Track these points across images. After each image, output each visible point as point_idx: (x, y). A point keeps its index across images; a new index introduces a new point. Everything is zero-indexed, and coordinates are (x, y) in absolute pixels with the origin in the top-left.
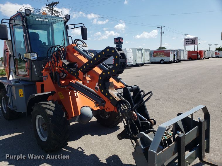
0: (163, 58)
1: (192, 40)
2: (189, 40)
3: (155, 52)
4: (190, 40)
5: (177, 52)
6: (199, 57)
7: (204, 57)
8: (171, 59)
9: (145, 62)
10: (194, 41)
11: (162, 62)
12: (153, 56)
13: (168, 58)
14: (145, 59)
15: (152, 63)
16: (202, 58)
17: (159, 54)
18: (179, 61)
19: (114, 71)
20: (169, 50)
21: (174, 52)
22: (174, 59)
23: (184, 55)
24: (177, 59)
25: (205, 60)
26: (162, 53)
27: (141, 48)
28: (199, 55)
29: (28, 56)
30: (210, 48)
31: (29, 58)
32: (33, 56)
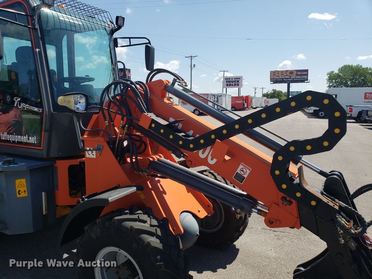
1: (234, 80)
2: (231, 80)
5: (217, 98)
6: (246, 106)
7: (252, 107)
10: (238, 81)
16: (249, 107)
20: (208, 95)
21: (214, 97)
23: (227, 103)
28: (245, 102)
29: (69, 102)
30: (255, 93)
31: (73, 107)
32: (78, 104)
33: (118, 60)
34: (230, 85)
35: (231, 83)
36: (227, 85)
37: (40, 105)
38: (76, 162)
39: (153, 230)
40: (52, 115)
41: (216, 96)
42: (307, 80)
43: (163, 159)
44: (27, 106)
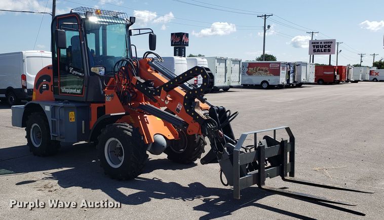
0: (266, 79)
1: (324, 45)
2: (319, 44)
3: (251, 65)
4: (321, 44)
6: (338, 78)
7: (348, 79)
8: (282, 80)
9: (231, 85)
10: (329, 46)
11: (265, 85)
12: (247, 72)
13: (276, 77)
14: (232, 79)
15: (245, 86)
16: (343, 80)
17: (258, 69)
18: (299, 85)
19: (202, 90)
20: (279, 63)
21: (288, 66)
22: (288, 80)
23: (308, 74)
24: (294, 82)
25: (350, 84)
26: (264, 68)
27: (225, 57)
28: (338, 74)
29: (96, 70)
30: (362, 61)
31: (98, 72)
32: (101, 71)
33: (131, 44)
34: (318, 51)
35: (320, 49)
36: (314, 51)
37: (83, 72)
38: (102, 105)
39: (130, 129)
40: (89, 78)
41: (293, 66)
43: (149, 104)
44: (76, 73)
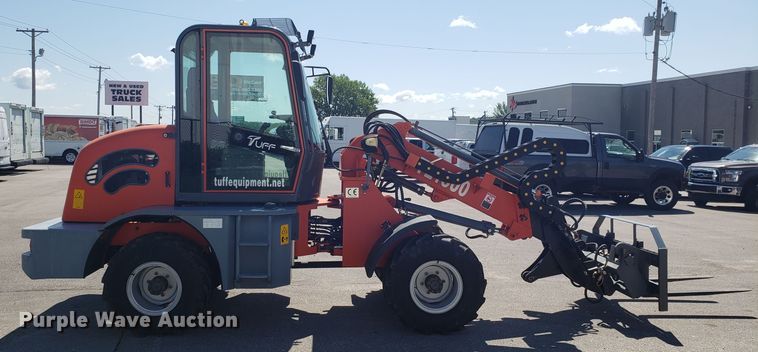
1: (130, 89)
2: (122, 88)
4: (126, 89)
10: (138, 93)
11: (71, 158)
14: (32, 146)
26: (68, 127)
27: (23, 104)
30: (160, 118)
34: (121, 99)
35: (124, 96)
36: (115, 99)
41: (110, 124)
42: (262, 97)
44: (272, 146)
